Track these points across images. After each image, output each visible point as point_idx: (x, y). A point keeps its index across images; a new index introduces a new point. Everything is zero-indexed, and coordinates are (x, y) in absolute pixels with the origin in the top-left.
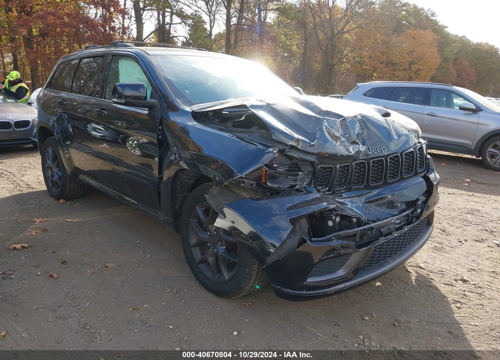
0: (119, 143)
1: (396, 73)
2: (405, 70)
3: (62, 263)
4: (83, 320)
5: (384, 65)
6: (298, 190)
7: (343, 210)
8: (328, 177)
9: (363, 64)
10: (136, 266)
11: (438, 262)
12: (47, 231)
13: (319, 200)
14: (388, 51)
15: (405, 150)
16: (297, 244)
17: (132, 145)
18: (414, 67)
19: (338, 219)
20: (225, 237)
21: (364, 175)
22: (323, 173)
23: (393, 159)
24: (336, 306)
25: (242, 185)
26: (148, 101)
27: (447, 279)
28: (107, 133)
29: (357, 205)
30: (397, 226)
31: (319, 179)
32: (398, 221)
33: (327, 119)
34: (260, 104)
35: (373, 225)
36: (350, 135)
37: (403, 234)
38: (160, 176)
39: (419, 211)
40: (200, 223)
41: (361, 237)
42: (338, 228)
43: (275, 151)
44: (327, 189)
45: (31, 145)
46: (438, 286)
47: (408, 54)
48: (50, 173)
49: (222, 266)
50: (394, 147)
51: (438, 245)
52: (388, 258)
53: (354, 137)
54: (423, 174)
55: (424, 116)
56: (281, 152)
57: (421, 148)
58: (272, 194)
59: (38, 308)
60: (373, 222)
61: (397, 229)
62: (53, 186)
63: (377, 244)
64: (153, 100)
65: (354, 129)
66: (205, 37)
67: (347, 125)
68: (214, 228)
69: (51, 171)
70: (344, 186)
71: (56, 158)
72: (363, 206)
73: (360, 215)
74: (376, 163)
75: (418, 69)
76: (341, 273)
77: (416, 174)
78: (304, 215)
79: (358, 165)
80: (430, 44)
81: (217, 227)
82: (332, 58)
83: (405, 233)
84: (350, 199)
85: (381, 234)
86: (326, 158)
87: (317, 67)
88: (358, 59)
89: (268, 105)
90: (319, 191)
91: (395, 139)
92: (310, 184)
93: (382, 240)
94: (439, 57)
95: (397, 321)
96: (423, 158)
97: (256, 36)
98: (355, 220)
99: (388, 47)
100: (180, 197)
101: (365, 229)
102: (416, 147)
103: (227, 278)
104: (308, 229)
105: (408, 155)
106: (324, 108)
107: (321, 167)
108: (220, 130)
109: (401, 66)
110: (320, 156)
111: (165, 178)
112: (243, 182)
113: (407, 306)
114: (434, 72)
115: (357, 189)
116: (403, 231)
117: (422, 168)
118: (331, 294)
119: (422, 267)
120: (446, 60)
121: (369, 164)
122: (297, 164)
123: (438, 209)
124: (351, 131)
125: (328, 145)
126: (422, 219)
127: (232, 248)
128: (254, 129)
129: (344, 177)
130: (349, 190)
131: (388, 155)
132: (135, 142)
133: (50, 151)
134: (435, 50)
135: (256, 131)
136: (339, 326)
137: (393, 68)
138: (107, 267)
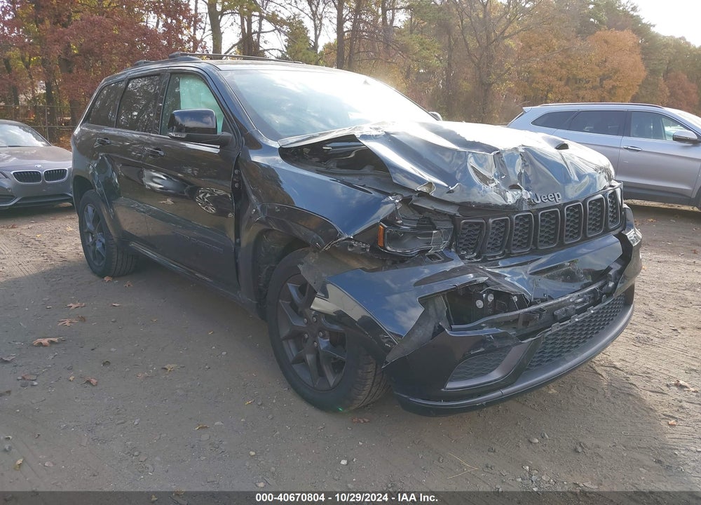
0: (186, 197)
1: (581, 93)
2: (594, 88)
3: (104, 364)
4: (129, 443)
5: (563, 83)
6: (432, 257)
7: (499, 284)
8: (476, 237)
9: (532, 82)
10: (207, 367)
11: (641, 360)
12: (85, 321)
13: (463, 271)
14: (569, 62)
15: (589, 197)
16: (431, 335)
17: (204, 199)
18: (608, 84)
19: (491, 298)
20: (328, 325)
21: (529, 233)
22: (469, 231)
23: (571, 211)
24: (490, 423)
25: (350, 250)
26: (218, 134)
27: (655, 383)
28: (169, 184)
29: (521, 277)
30: (578, 307)
31: (463, 241)
32: (580, 300)
33: (473, 153)
34: (374, 133)
35: (542, 305)
36: (508, 177)
37: (587, 318)
38: (238, 240)
39: (611, 285)
40: (294, 306)
41: (526, 323)
42: (490, 310)
43: (397, 201)
44: (475, 254)
45: (69, 204)
46: (642, 394)
47: (598, 66)
48: (91, 240)
49: (325, 368)
50: (573, 193)
51: (642, 335)
52: (566, 354)
53: (514, 179)
54: (617, 232)
55: (621, 151)
56: (405, 201)
57: (614, 193)
58: (394, 263)
59: (67, 427)
60: (543, 301)
61: (579, 312)
62: (95, 258)
63: (549, 333)
64: (226, 134)
65: (513, 167)
66: (308, 49)
67: (503, 162)
68: (313, 312)
69: (93, 238)
70: (500, 250)
71: (97, 219)
72: (529, 279)
73: (525, 292)
74: (548, 216)
75: (613, 86)
76: (495, 375)
77: (607, 231)
78: (440, 292)
79: (521, 220)
80: (630, 51)
81: (317, 311)
82: (489, 75)
83: (591, 316)
84: (509, 269)
85: (555, 319)
86: (472, 209)
87: (466, 86)
88: (526, 75)
89: (387, 134)
90: (462, 258)
91: (576, 182)
92: (449, 247)
93: (556, 327)
94: (644, 68)
95: (580, 446)
96: (616, 208)
97: (380, 47)
98: (515, 299)
99: (569, 56)
100: (265, 270)
101: (530, 312)
102: (607, 192)
103: (332, 384)
104: (447, 312)
105: (594, 205)
106: (470, 138)
107: (465, 223)
108: (319, 172)
109: (588, 82)
110: (465, 207)
111: (243, 244)
112: (352, 246)
113: (596, 422)
114: (637, 89)
115: (520, 255)
116: (587, 314)
117: (616, 223)
118: (482, 407)
119: (618, 366)
120: (653, 72)
121: (536, 217)
122: (429, 218)
123: (642, 284)
124: (510, 170)
125: (475, 190)
126: (615, 296)
127: (338, 341)
128: (367, 169)
129: (500, 238)
130: (507, 256)
131: (565, 204)
132: (208, 195)
133: (90, 209)
134: (638, 58)
135: (369, 172)
136: (495, 451)
137: (577, 85)
138: (165, 369)
